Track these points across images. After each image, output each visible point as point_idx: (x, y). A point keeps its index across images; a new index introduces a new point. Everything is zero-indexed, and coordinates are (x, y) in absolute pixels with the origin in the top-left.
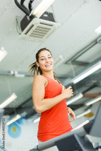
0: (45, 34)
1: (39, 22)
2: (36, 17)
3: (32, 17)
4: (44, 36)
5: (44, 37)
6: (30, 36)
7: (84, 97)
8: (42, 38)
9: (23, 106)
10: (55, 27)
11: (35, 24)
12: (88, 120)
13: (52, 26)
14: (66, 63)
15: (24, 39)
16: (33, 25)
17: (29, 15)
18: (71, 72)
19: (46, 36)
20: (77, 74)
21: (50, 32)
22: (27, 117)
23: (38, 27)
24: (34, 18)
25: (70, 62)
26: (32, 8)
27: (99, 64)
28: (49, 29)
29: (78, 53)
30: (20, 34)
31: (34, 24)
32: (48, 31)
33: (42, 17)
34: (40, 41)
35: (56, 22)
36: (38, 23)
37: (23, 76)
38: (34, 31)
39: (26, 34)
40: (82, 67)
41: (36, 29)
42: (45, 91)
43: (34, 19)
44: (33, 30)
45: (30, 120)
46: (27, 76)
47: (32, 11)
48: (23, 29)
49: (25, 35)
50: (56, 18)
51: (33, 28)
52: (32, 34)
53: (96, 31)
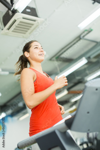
0: (29, 29)
1: (22, 17)
2: (19, 12)
3: (14, 12)
4: (27, 31)
5: (27, 33)
6: (13, 31)
7: (69, 93)
8: (25, 33)
9: (9, 104)
10: (38, 23)
11: (18, 19)
12: (70, 115)
13: (35, 21)
14: (51, 59)
15: (6, 34)
16: (16, 21)
17: (10, 10)
18: (56, 68)
19: (29, 31)
20: (62, 71)
21: (33, 27)
22: (12, 115)
23: (21, 22)
24: (17, 12)
25: (54, 59)
26: (14, 2)
27: (82, 60)
28: (33, 25)
29: (63, 49)
30: (2, 29)
31: (16, 19)
32: (31, 27)
33: (24, 12)
34: (23, 37)
35: (39, 17)
36: (20, 18)
37: (7, 73)
38: (16, 27)
39: (9, 29)
40: (66, 64)
41: (18, 24)
42: (35, 85)
43: (16, 14)
44: (15, 25)
45: (15, 118)
46: (11, 73)
47: (14, 5)
48: (5, 25)
49: (7, 31)
50: (39, 13)
51: (16, 24)
52: (15, 29)
53: (79, 26)
